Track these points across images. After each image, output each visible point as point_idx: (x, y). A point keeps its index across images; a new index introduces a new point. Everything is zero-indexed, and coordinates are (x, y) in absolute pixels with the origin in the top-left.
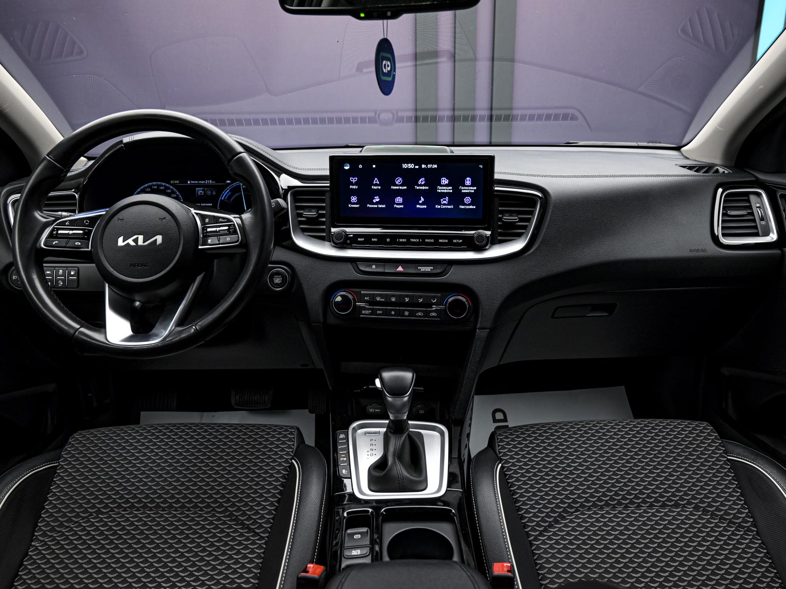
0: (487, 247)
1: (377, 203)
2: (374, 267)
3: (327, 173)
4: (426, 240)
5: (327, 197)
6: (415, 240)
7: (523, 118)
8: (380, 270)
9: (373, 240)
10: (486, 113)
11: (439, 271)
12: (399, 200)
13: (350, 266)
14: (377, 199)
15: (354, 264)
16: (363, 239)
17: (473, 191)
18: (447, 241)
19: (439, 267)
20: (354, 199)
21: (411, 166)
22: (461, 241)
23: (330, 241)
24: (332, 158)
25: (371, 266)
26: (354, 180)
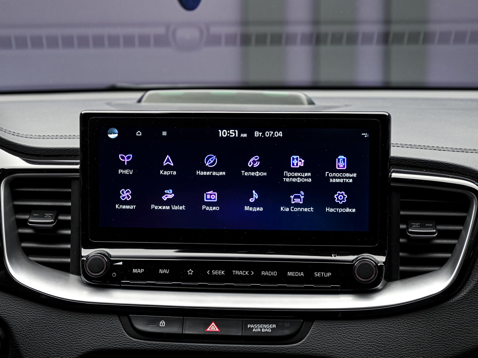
0: (379, 287)
1: (169, 202)
2: (162, 323)
3: (76, 144)
4: (263, 273)
5: (74, 190)
6: (241, 273)
7: (444, 38)
8: (175, 329)
9: (161, 271)
10: (376, 29)
11: (287, 332)
12: (211, 196)
13: (115, 322)
14: (169, 195)
15: (125, 319)
16: (142, 270)
17: (351, 181)
18: (302, 274)
19: (287, 325)
20: (125, 194)
21: (233, 133)
22: (329, 274)
23: (78, 274)
24: (85, 119)
25: (156, 322)
26: (126, 159)
